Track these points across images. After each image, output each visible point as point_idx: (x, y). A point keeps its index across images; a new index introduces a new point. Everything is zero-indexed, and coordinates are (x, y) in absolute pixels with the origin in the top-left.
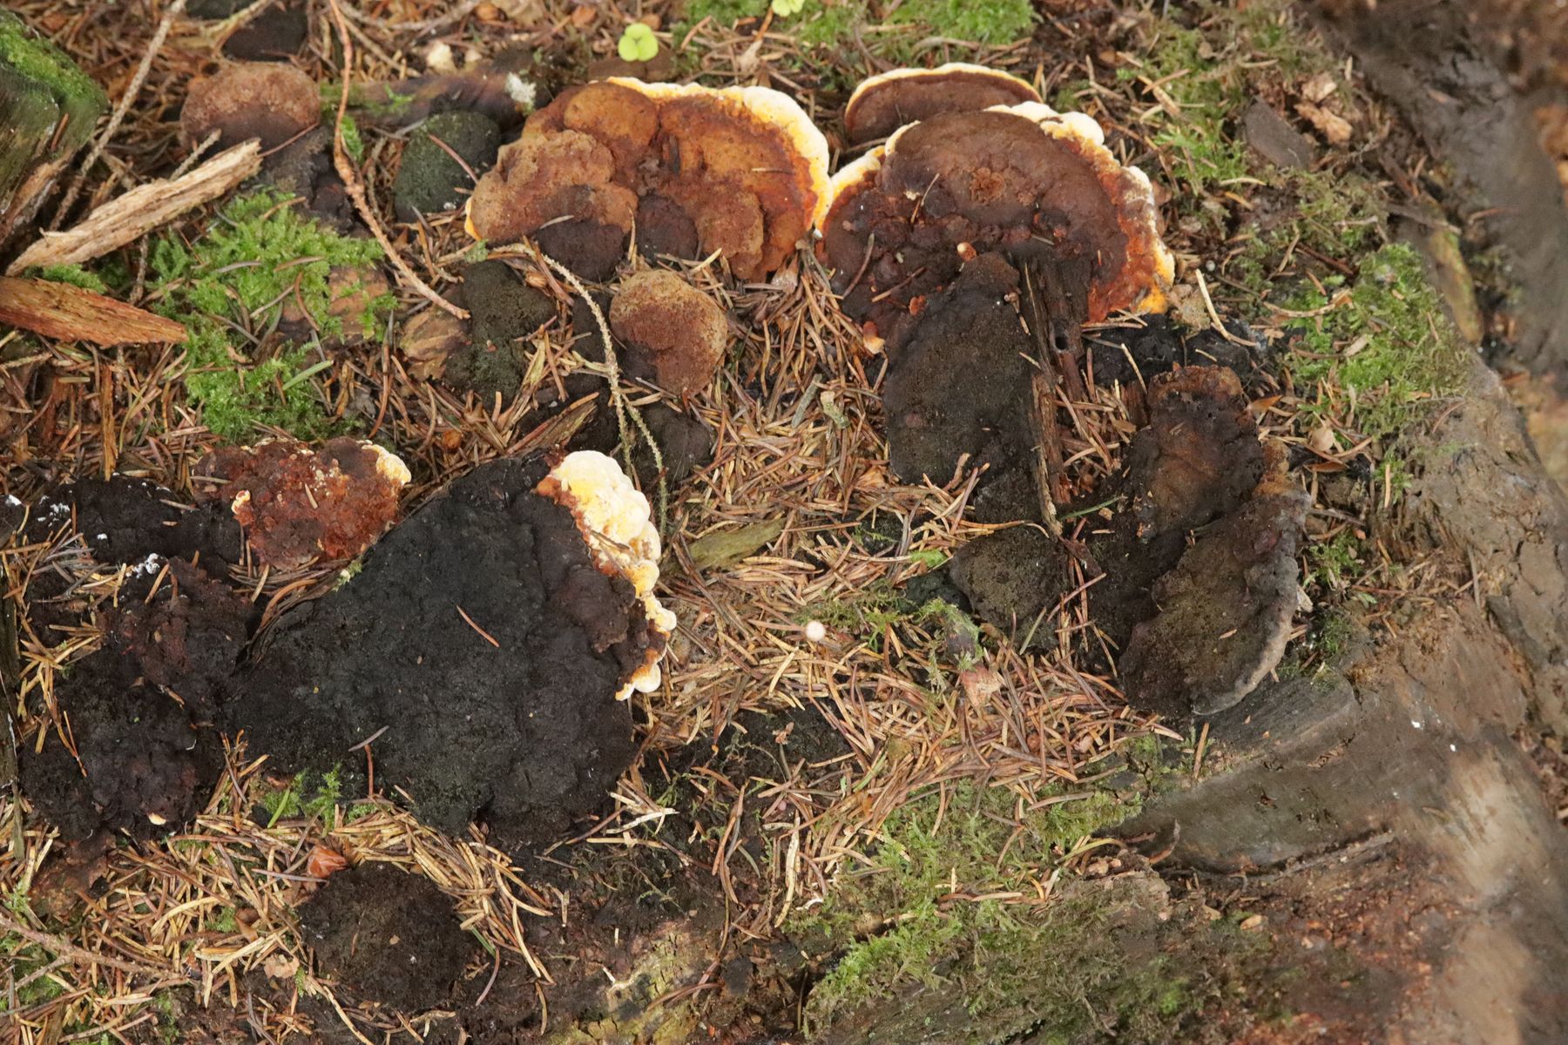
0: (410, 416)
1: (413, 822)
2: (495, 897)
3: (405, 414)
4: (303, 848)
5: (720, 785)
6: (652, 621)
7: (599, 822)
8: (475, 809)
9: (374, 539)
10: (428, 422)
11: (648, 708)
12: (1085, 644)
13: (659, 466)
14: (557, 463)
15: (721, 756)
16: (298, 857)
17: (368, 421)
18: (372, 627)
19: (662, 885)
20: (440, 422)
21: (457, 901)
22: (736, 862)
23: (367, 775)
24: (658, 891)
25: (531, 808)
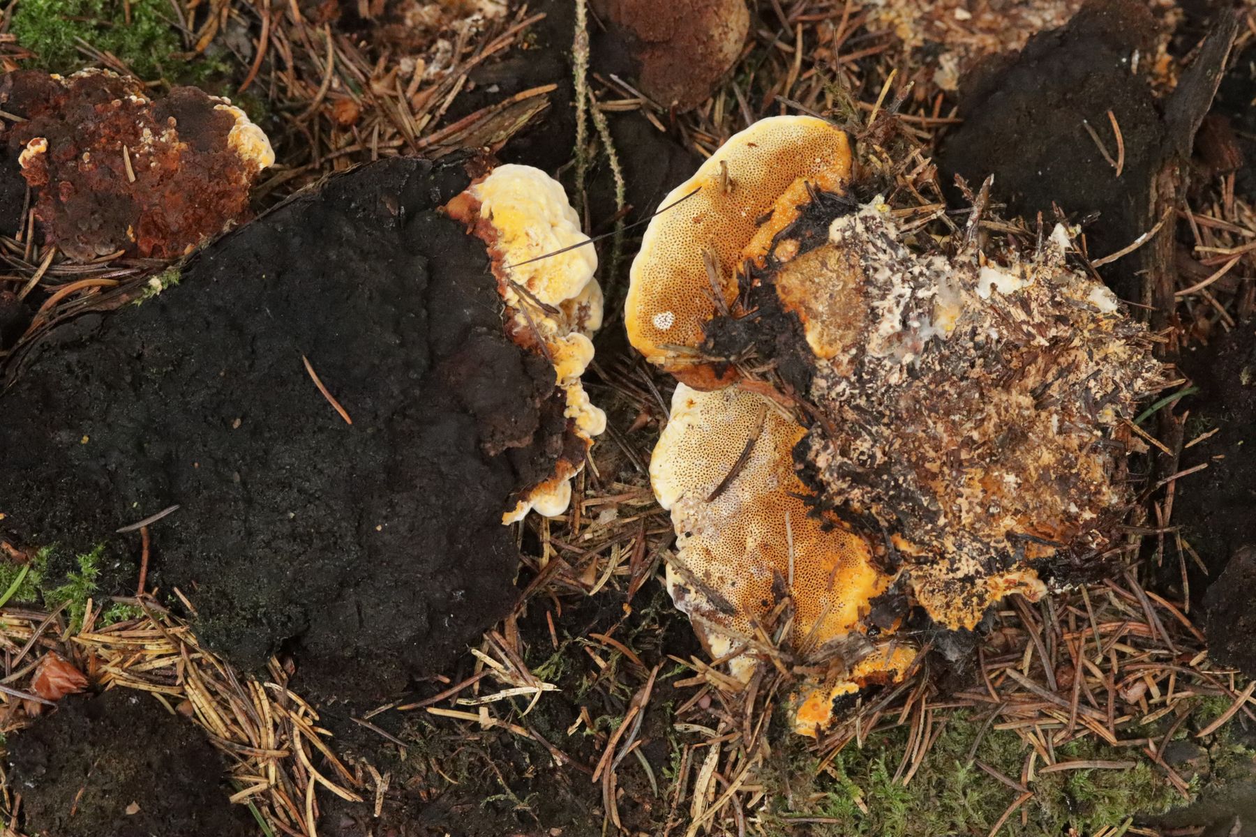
0: (296, 69)
1: (192, 641)
2: (287, 763)
3: (290, 64)
4: (32, 651)
5: (624, 660)
6: (572, 420)
7: (449, 687)
8: (279, 640)
9: (204, 241)
10: (319, 82)
11: (546, 536)
12: (1158, 557)
13: (620, 200)
14: (482, 173)
15: (634, 621)
16: (23, 664)
17: (238, 65)
18: (178, 365)
19: (519, 787)
20: (335, 85)
21: (234, 762)
22: (628, 769)
23: (139, 565)
24: (512, 796)
25: (357, 652)
